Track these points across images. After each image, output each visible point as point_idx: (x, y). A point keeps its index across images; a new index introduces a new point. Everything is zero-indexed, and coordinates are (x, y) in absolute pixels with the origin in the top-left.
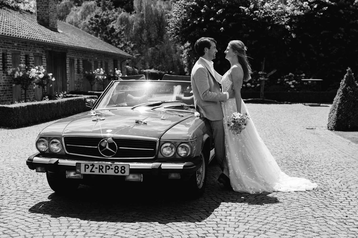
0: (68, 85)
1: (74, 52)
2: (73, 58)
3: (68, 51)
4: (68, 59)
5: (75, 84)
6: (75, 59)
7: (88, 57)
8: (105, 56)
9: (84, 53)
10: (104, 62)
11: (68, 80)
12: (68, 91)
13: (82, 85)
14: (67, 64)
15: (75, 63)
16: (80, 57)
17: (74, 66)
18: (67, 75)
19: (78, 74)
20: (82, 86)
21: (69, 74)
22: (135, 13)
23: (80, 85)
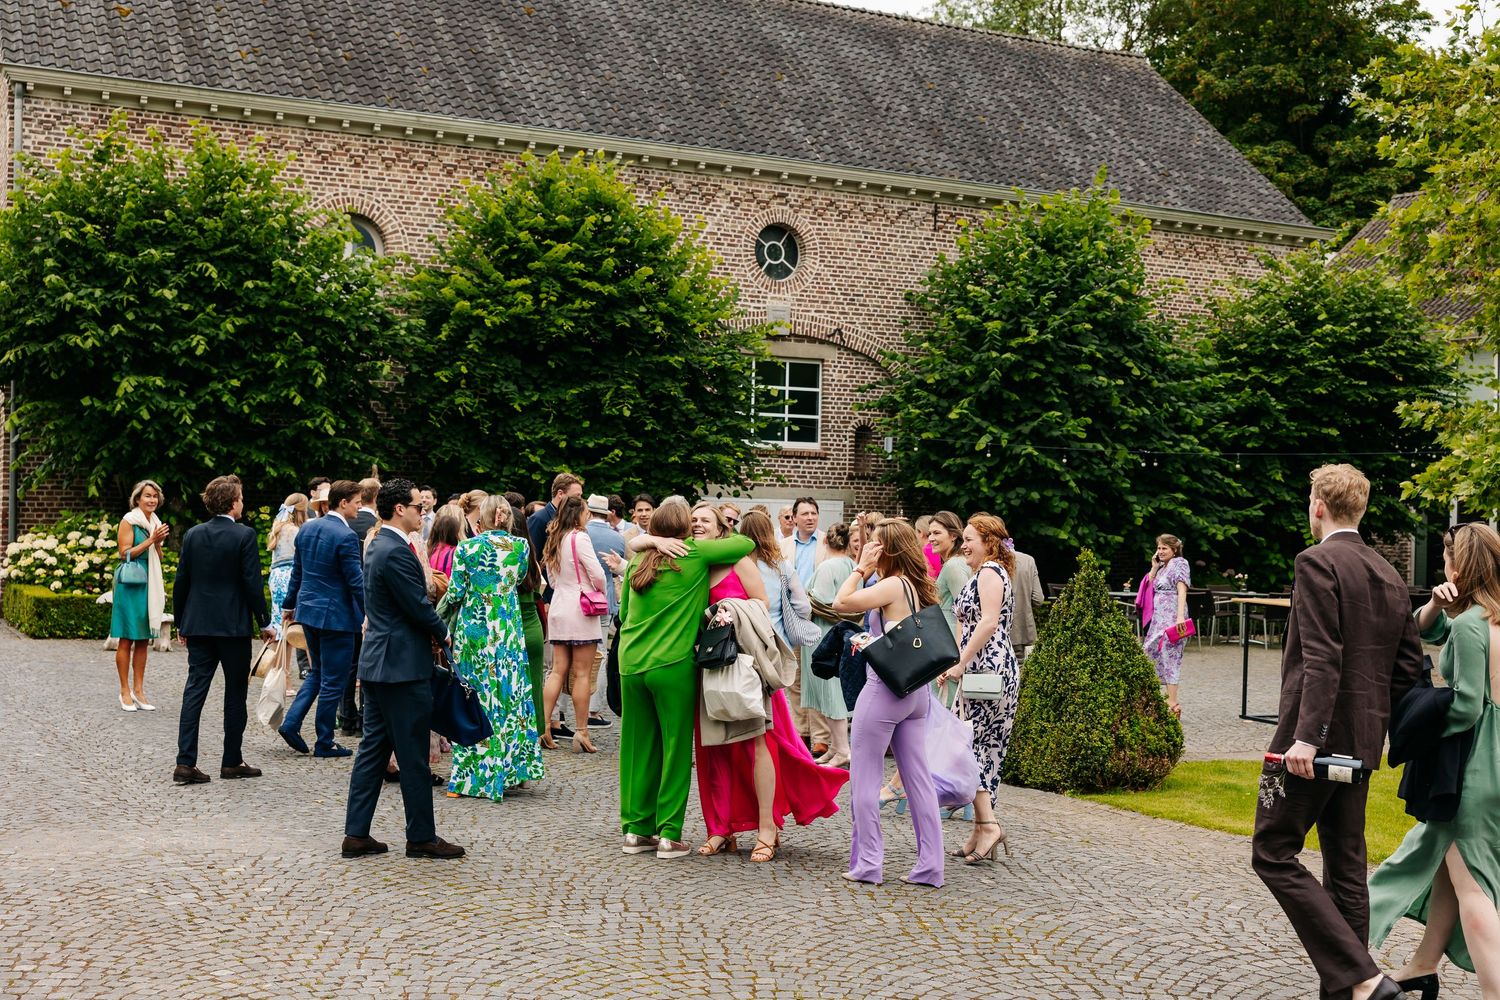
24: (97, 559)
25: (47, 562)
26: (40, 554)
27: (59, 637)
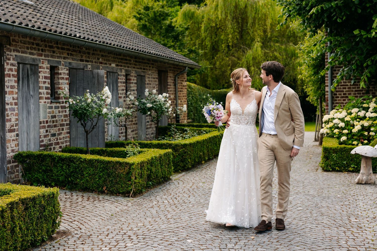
0: (9, 136)
1: (38, 45)
2: (34, 60)
3: (14, 40)
4: (12, 61)
5: (42, 130)
6: (40, 65)
7: (87, 61)
8: (136, 61)
9: (74, 51)
10: (133, 74)
11: (10, 120)
12: (13, 151)
13: (65, 131)
14: (9, 76)
15: (41, 75)
16: (62, 61)
17: (38, 82)
18: (7, 107)
19: (51, 102)
20: (69, 133)
21: (16, 104)
22: (206, 5)
23: (59, 130)
24: (366, 124)
25: (340, 126)
26: (336, 121)
27: (338, 171)
